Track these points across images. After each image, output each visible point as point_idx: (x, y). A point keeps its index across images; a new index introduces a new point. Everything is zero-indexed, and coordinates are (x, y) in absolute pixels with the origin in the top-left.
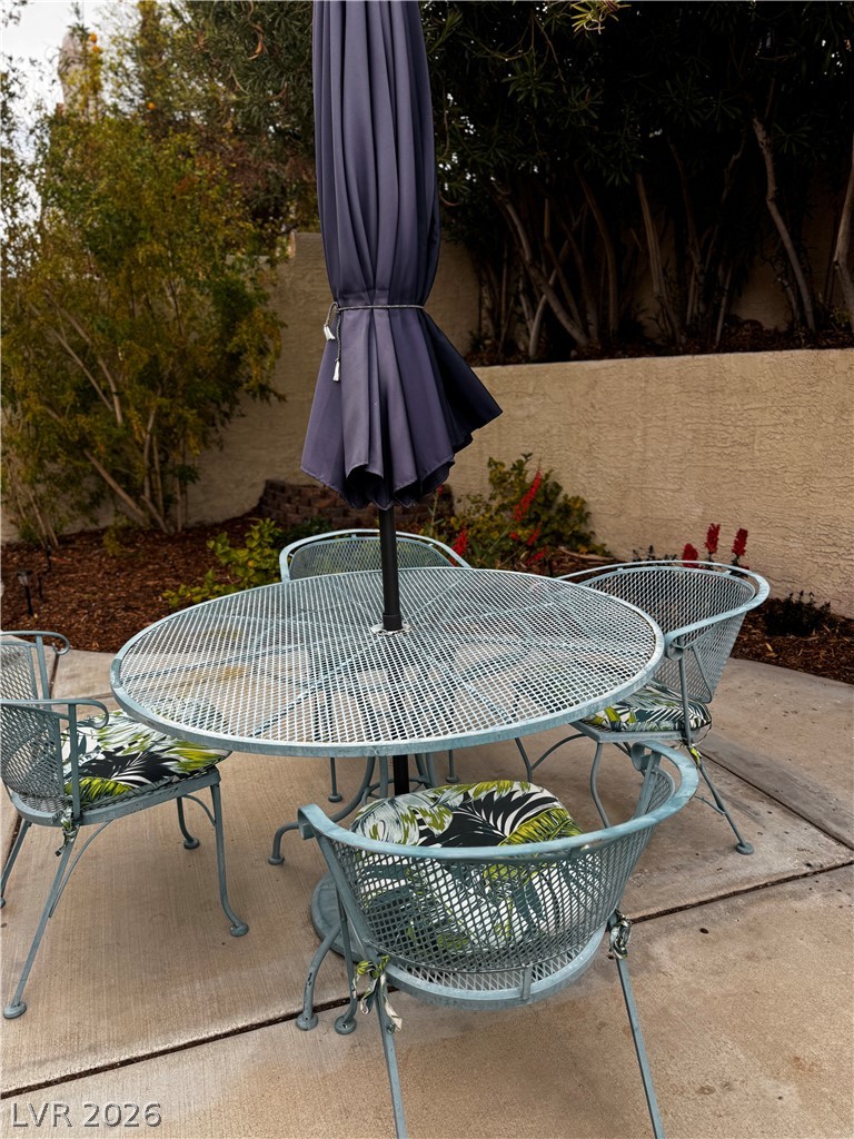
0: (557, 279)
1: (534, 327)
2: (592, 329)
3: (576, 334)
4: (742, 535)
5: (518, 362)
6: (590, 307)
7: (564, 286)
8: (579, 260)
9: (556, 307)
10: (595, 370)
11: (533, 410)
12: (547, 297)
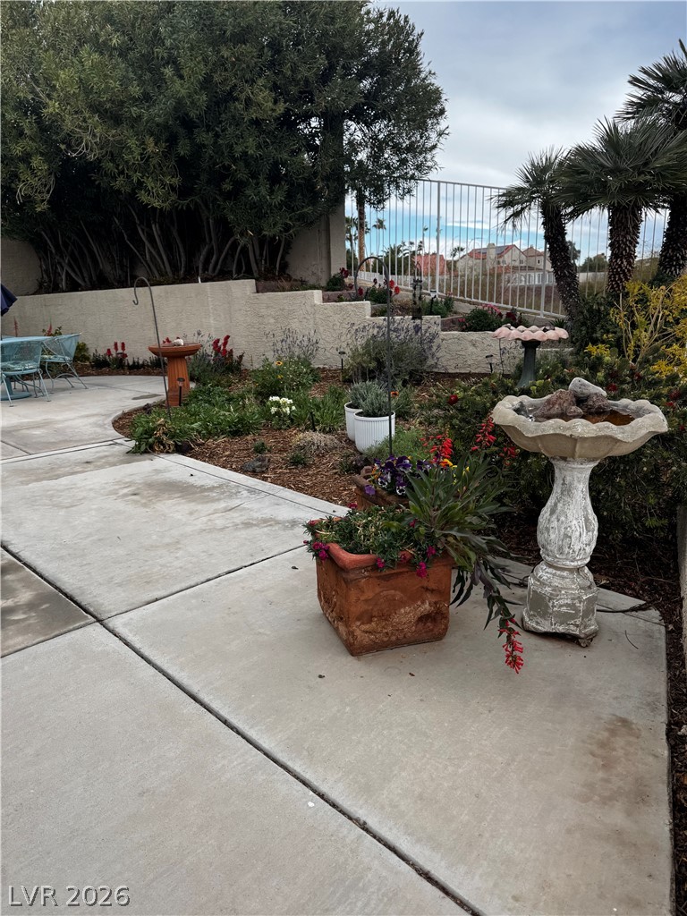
0: (69, 261)
1: (64, 277)
2: (86, 279)
3: (80, 281)
4: (123, 344)
5: (60, 292)
6: (84, 270)
7: (72, 262)
8: (76, 253)
9: (70, 271)
10: (80, 295)
11: (62, 311)
12: (66, 268)
